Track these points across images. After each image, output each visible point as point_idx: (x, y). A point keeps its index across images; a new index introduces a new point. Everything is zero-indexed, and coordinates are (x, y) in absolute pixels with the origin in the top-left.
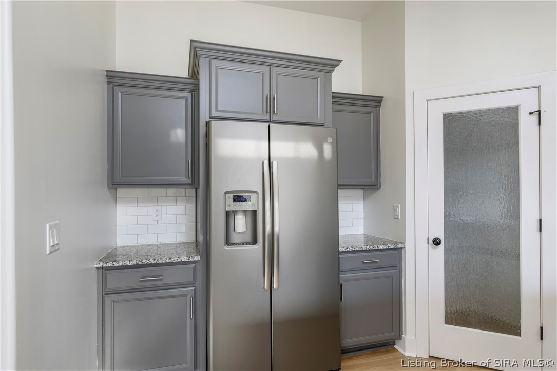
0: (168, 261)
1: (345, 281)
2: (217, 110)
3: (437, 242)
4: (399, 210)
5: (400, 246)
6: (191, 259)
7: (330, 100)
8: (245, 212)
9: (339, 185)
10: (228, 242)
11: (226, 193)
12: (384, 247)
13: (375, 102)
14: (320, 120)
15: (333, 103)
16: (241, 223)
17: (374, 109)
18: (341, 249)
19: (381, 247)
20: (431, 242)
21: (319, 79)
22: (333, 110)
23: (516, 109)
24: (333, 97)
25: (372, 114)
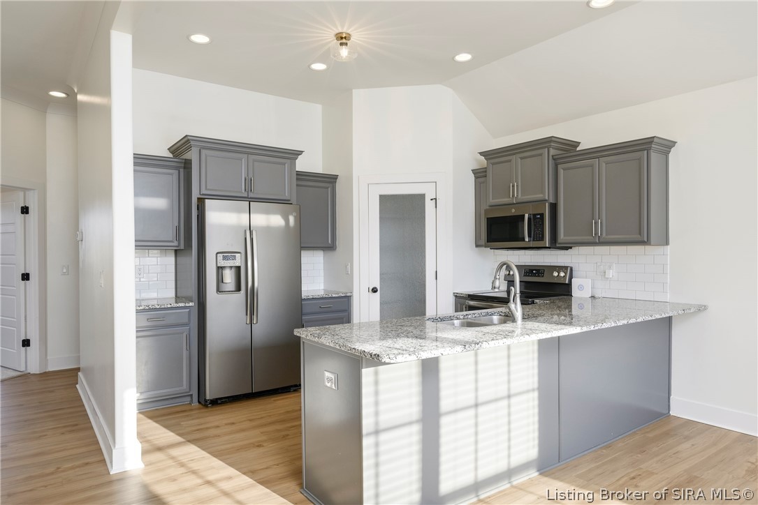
0: (169, 306)
1: (306, 322)
2: (206, 189)
3: (374, 290)
4: (349, 267)
5: (348, 295)
6: (187, 305)
7: (295, 177)
8: (231, 267)
9: (301, 247)
10: (219, 290)
11: (217, 253)
12: (337, 296)
13: (332, 179)
14: (287, 196)
15: (297, 179)
16: (229, 277)
17: (331, 185)
18: (303, 297)
19: (334, 296)
20: (370, 290)
21: (286, 165)
22: (297, 185)
23: (422, 197)
24: (297, 175)
25: (329, 189)
